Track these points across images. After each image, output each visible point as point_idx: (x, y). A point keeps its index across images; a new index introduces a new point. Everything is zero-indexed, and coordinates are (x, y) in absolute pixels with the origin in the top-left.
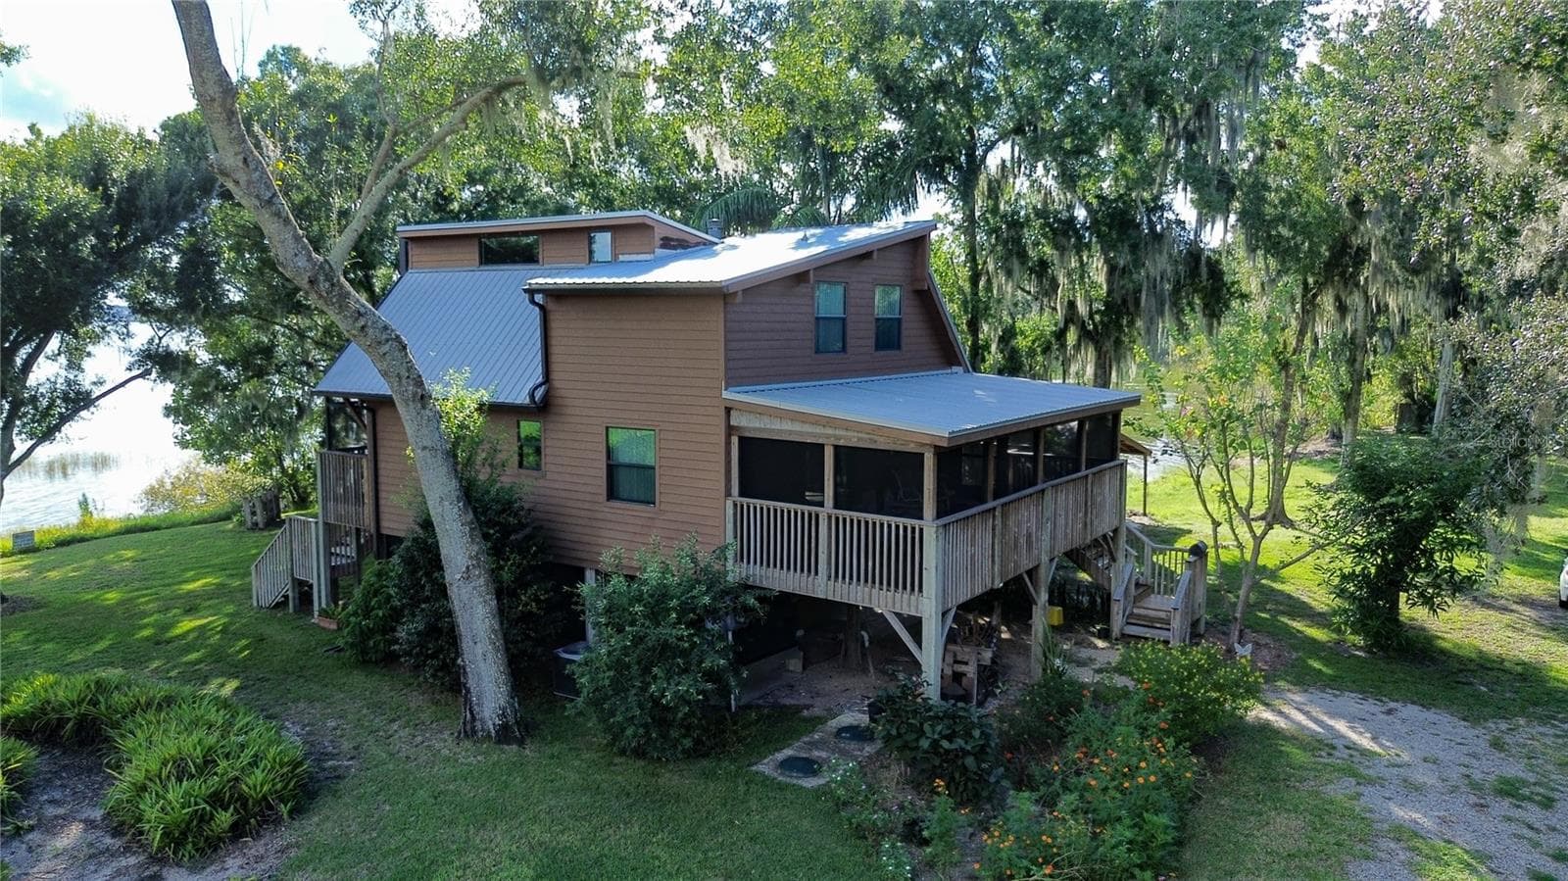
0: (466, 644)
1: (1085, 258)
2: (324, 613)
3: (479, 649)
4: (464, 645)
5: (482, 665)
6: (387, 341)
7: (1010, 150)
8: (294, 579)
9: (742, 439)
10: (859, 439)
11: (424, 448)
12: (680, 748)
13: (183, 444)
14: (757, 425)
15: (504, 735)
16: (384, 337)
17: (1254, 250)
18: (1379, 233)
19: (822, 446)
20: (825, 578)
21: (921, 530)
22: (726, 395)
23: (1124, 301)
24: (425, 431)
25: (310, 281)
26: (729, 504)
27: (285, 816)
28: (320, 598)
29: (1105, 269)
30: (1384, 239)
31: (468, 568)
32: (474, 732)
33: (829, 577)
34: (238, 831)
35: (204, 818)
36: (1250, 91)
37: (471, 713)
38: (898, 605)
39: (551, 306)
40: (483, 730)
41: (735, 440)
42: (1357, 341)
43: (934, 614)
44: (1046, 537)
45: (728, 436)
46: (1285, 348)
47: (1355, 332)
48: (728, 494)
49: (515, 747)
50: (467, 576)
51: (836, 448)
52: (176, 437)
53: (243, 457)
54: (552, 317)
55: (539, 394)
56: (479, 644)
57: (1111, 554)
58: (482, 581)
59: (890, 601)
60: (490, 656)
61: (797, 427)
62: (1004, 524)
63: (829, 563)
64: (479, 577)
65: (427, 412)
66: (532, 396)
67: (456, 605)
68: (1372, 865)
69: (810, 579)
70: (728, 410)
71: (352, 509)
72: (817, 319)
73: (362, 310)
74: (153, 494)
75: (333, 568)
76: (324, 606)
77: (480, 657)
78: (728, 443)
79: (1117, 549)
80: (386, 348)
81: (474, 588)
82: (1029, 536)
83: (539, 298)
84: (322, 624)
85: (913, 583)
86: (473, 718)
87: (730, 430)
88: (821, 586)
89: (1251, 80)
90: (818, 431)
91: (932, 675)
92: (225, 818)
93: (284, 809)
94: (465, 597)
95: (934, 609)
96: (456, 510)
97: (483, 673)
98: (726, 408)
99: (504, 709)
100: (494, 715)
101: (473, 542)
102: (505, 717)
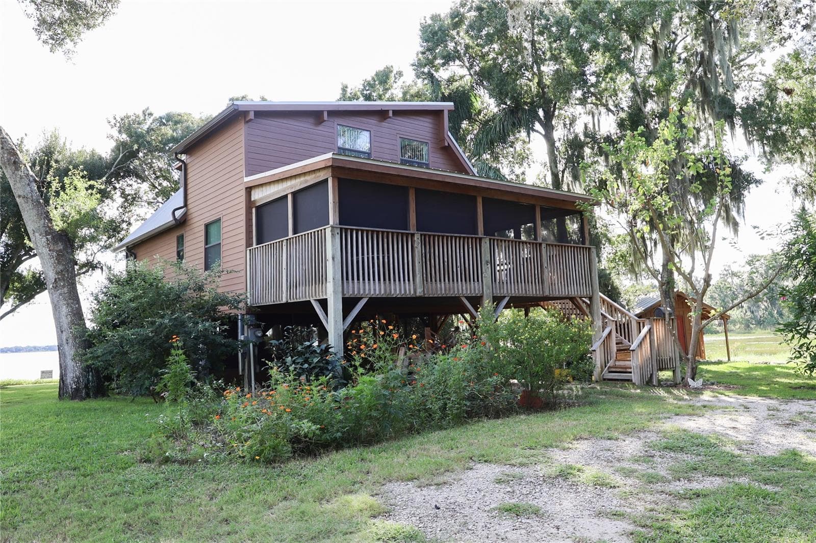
9: (258, 208)
10: (301, 183)
15: (76, 394)
19: (286, 196)
22: (247, 179)
26: (248, 252)
31: (55, 279)
38: (317, 294)
39: (188, 161)
41: (253, 210)
43: (332, 295)
44: (487, 275)
45: (249, 209)
48: (249, 245)
50: (56, 286)
51: (294, 195)
54: (188, 167)
55: (179, 214)
56: (64, 333)
58: (65, 289)
59: (314, 292)
60: (70, 341)
61: (276, 188)
63: (287, 276)
64: (64, 286)
70: (250, 189)
72: (340, 149)
78: (250, 213)
81: (61, 294)
82: (464, 270)
87: (250, 203)
88: (284, 295)
90: (284, 186)
91: (333, 336)
95: (332, 290)
97: (67, 353)
98: (246, 188)
99: (78, 378)
100: (72, 382)
101: (59, 263)
102: (79, 384)
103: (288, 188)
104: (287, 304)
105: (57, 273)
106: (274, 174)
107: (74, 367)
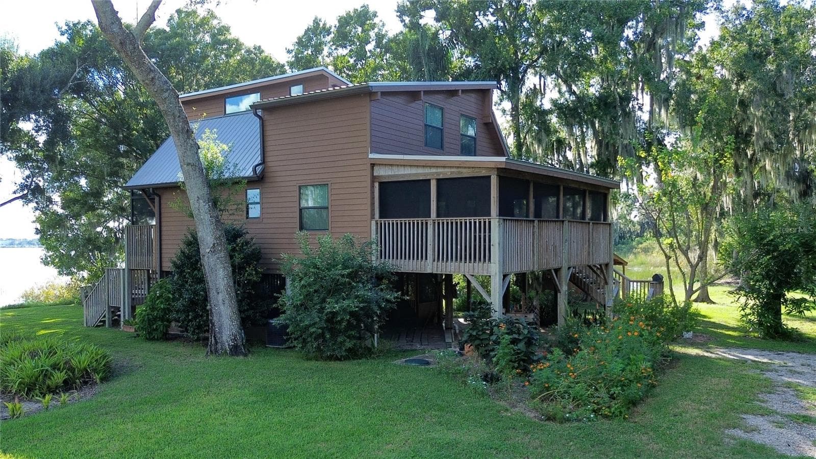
0: (212, 294)
1: (584, 130)
2: (127, 323)
3: (220, 297)
4: (211, 295)
5: (222, 307)
6: (167, 90)
7: (539, 80)
8: (109, 307)
9: (381, 184)
10: (452, 173)
11: (188, 164)
12: (344, 349)
13: (46, 263)
14: (390, 173)
15: (235, 350)
16: (165, 87)
17: (684, 127)
18: (759, 114)
19: (429, 180)
20: (431, 261)
21: (490, 222)
22: (371, 156)
23: (608, 160)
24: (189, 153)
25: (121, 43)
26: (373, 223)
27: (98, 381)
28: (125, 314)
29: (596, 147)
30: (761, 117)
31: (214, 244)
32: (216, 351)
33: (434, 261)
34: (67, 386)
35: (46, 375)
36: (679, 30)
37: (215, 339)
38: (476, 270)
39: (266, 117)
40: (222, 349)
41: (377, 185)
42: (748, 202)
43: (498, 274)
44: (565, 251)
45: (373, 182)
46: (705, 197)
47: (746, 196)
48: (373, 217)
49: (241, 357)
50: (213, 251)
51: (438, 180)
52: (42, 259)
53: (81, 272)
54: (267, 123)
55: (259, 169)
56: (220, 294)
57: (605, 279)
58: (222, 254)
59: (471, 268)
60: (227, 302)
61: (414, 171)
62: (540, 235)
63: (434, 251)
64: (221, 251)
65: (191, 141)
66: (254, 170)
67: (207, 269)
68: (772, 395)
69: (423, 262)
70: (373, 165)
71: (145, 258)
72: (426, 125)
73: (152, 68)
74: (26, 296)
75: (133, 299)
76: (127, 318)
77: (221, 301)
78: (373, 187)
79: (608, 277)
80: (166, 94)
81: (218, 258)
82: (555, 247)
83: (260, 113)
84: (125, 330)
85: (486, 257)
86: (216, 343)
87: (374, 178)
88: (429, 267)
89: (679, 26)
90: (427, 171)
91: (497, 306)
92: (59, 377)
93: (97, 377)
94: (212, 264)
95: (498, 270)
96: (207, 206)
97: (222, 313)
98: (371, 164)
99: (235, 336)
100: (229, 339)
101: (217, 229)
102: (236, 340)
103: (433, 174)
104: (431, 274)
105: (216, 239)
106: (418, 160)
107: (230, 326)
